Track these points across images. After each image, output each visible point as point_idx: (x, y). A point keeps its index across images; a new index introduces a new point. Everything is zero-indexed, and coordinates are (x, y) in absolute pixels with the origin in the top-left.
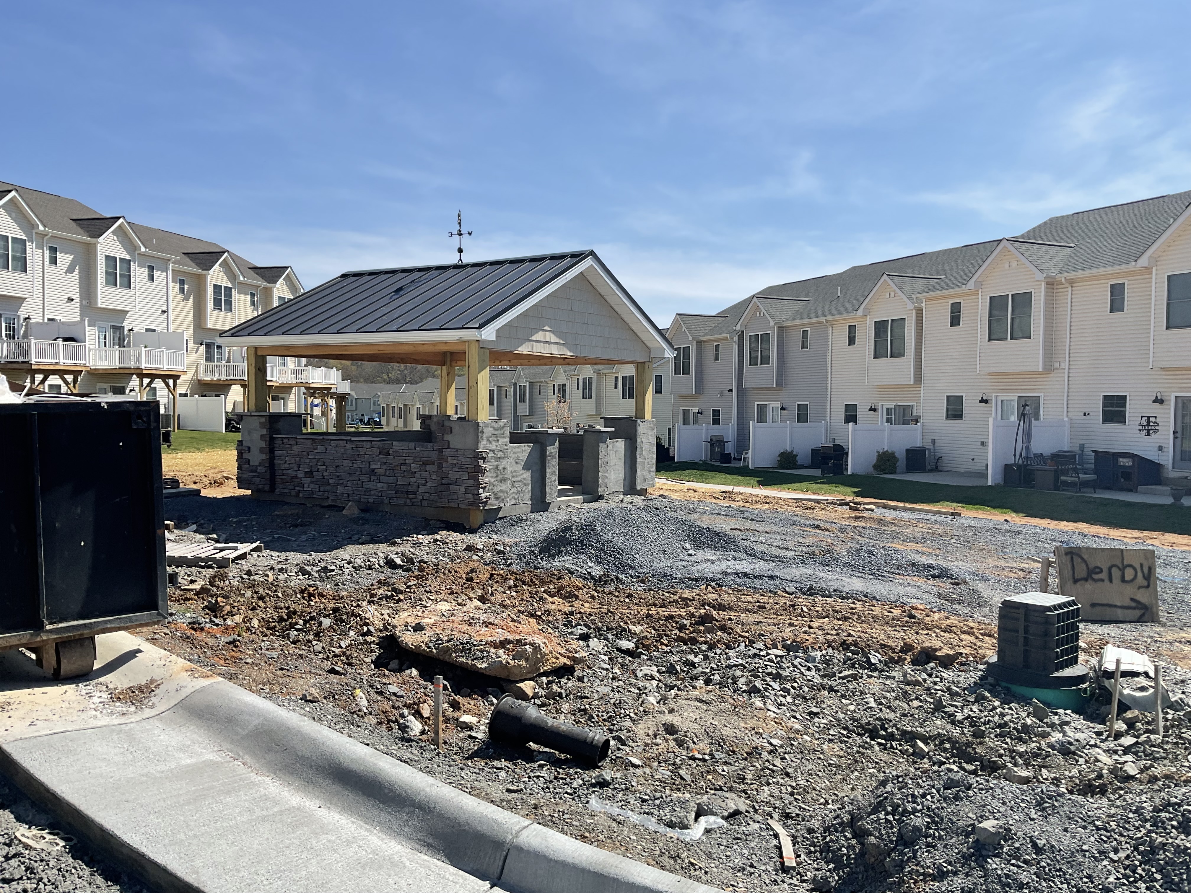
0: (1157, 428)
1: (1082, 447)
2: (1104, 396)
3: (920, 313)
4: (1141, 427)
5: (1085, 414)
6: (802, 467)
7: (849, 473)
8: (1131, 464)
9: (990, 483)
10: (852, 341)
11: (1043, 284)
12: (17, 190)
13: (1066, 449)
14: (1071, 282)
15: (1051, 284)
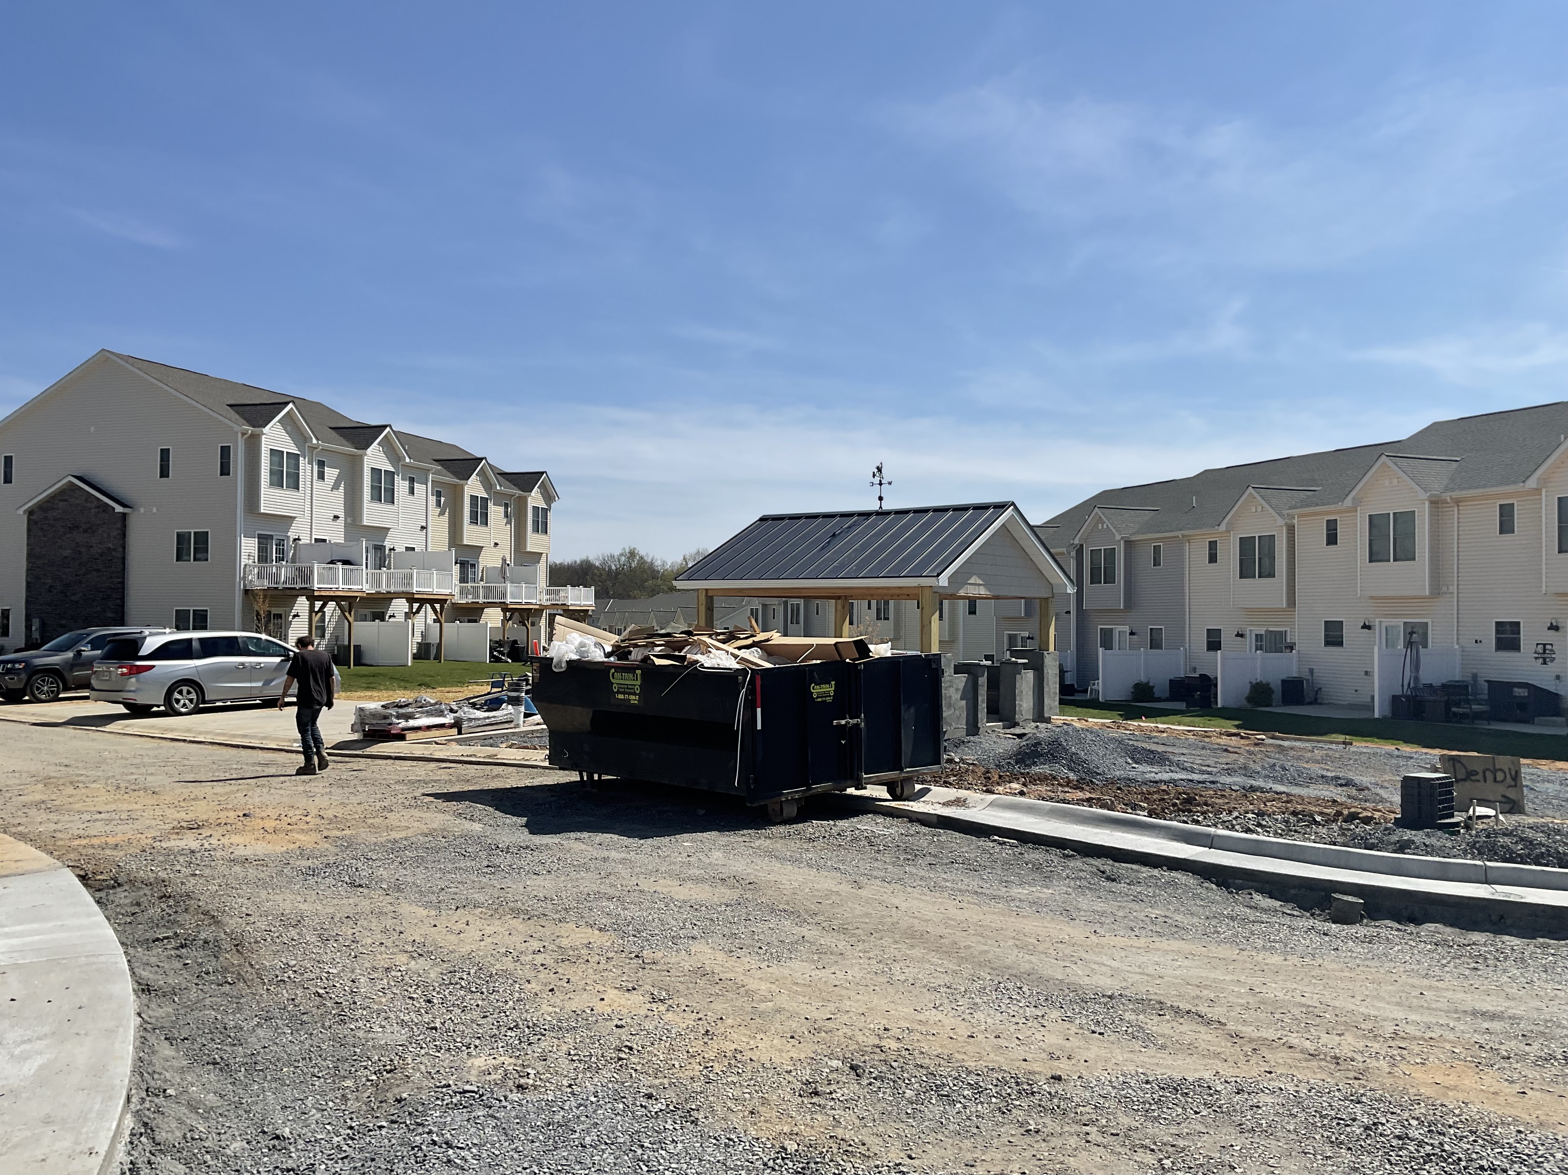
0: (1553, 656)
1: (1475, 676)
2: (1497, 623)
3: (1291, 529)
4: (1536, 655)
5: (1476, 642)
6: (1159, 700)
7: (1219, 705)
8: (1526, 694)
9: (1376, 715)
10: (1213, 558)
11: (1427, 503)
12: (294, 403)
13: (1457, 679)
14: (1457, 502)
15: (1436, 503)
